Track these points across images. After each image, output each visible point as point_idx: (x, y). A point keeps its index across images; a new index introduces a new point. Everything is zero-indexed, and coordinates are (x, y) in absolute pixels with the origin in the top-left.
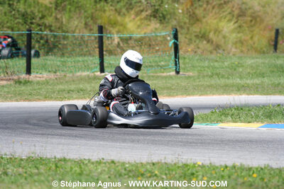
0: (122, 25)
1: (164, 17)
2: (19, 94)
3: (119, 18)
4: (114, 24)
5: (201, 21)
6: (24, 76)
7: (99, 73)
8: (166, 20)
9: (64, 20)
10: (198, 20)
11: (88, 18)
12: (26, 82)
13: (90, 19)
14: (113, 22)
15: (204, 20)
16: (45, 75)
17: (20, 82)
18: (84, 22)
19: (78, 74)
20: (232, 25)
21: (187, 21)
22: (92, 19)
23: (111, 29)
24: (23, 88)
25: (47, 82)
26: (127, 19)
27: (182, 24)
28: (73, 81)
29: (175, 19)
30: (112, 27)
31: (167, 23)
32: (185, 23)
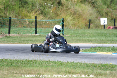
0: (29, 17)
1: (45, 14)
2: (9, 41)
3: (28, 14)
4: (26, 16)
5: (59, 16)
6: (7, 35)
7: (35, 34)
8: (46, 15)
9: (7, 14)
10: (58, 15)
11: (16, 14)
12: (9, 37)
13: (17, 14)
14: (26, 15)
15: (61, 15)
16: (15, 34)
17: (7, 37)
18: (15, 15)
19: (28, 34)
20: (71, 18)
21: (54, 16)
22: (18, 14)
23: (25, 18)
24: (9, 39)
25: (17, 37)
26: (31, 15)
27: (52, 17)
28: (27, 37)
29: (50, 15)
30: (26, 17)
31: (46, 16)
32: (53, 17)
